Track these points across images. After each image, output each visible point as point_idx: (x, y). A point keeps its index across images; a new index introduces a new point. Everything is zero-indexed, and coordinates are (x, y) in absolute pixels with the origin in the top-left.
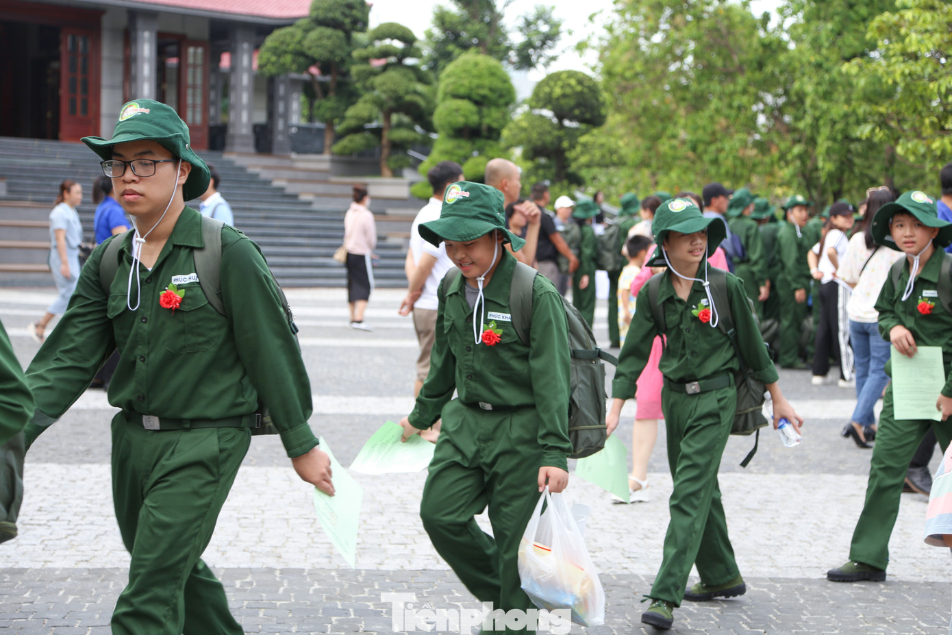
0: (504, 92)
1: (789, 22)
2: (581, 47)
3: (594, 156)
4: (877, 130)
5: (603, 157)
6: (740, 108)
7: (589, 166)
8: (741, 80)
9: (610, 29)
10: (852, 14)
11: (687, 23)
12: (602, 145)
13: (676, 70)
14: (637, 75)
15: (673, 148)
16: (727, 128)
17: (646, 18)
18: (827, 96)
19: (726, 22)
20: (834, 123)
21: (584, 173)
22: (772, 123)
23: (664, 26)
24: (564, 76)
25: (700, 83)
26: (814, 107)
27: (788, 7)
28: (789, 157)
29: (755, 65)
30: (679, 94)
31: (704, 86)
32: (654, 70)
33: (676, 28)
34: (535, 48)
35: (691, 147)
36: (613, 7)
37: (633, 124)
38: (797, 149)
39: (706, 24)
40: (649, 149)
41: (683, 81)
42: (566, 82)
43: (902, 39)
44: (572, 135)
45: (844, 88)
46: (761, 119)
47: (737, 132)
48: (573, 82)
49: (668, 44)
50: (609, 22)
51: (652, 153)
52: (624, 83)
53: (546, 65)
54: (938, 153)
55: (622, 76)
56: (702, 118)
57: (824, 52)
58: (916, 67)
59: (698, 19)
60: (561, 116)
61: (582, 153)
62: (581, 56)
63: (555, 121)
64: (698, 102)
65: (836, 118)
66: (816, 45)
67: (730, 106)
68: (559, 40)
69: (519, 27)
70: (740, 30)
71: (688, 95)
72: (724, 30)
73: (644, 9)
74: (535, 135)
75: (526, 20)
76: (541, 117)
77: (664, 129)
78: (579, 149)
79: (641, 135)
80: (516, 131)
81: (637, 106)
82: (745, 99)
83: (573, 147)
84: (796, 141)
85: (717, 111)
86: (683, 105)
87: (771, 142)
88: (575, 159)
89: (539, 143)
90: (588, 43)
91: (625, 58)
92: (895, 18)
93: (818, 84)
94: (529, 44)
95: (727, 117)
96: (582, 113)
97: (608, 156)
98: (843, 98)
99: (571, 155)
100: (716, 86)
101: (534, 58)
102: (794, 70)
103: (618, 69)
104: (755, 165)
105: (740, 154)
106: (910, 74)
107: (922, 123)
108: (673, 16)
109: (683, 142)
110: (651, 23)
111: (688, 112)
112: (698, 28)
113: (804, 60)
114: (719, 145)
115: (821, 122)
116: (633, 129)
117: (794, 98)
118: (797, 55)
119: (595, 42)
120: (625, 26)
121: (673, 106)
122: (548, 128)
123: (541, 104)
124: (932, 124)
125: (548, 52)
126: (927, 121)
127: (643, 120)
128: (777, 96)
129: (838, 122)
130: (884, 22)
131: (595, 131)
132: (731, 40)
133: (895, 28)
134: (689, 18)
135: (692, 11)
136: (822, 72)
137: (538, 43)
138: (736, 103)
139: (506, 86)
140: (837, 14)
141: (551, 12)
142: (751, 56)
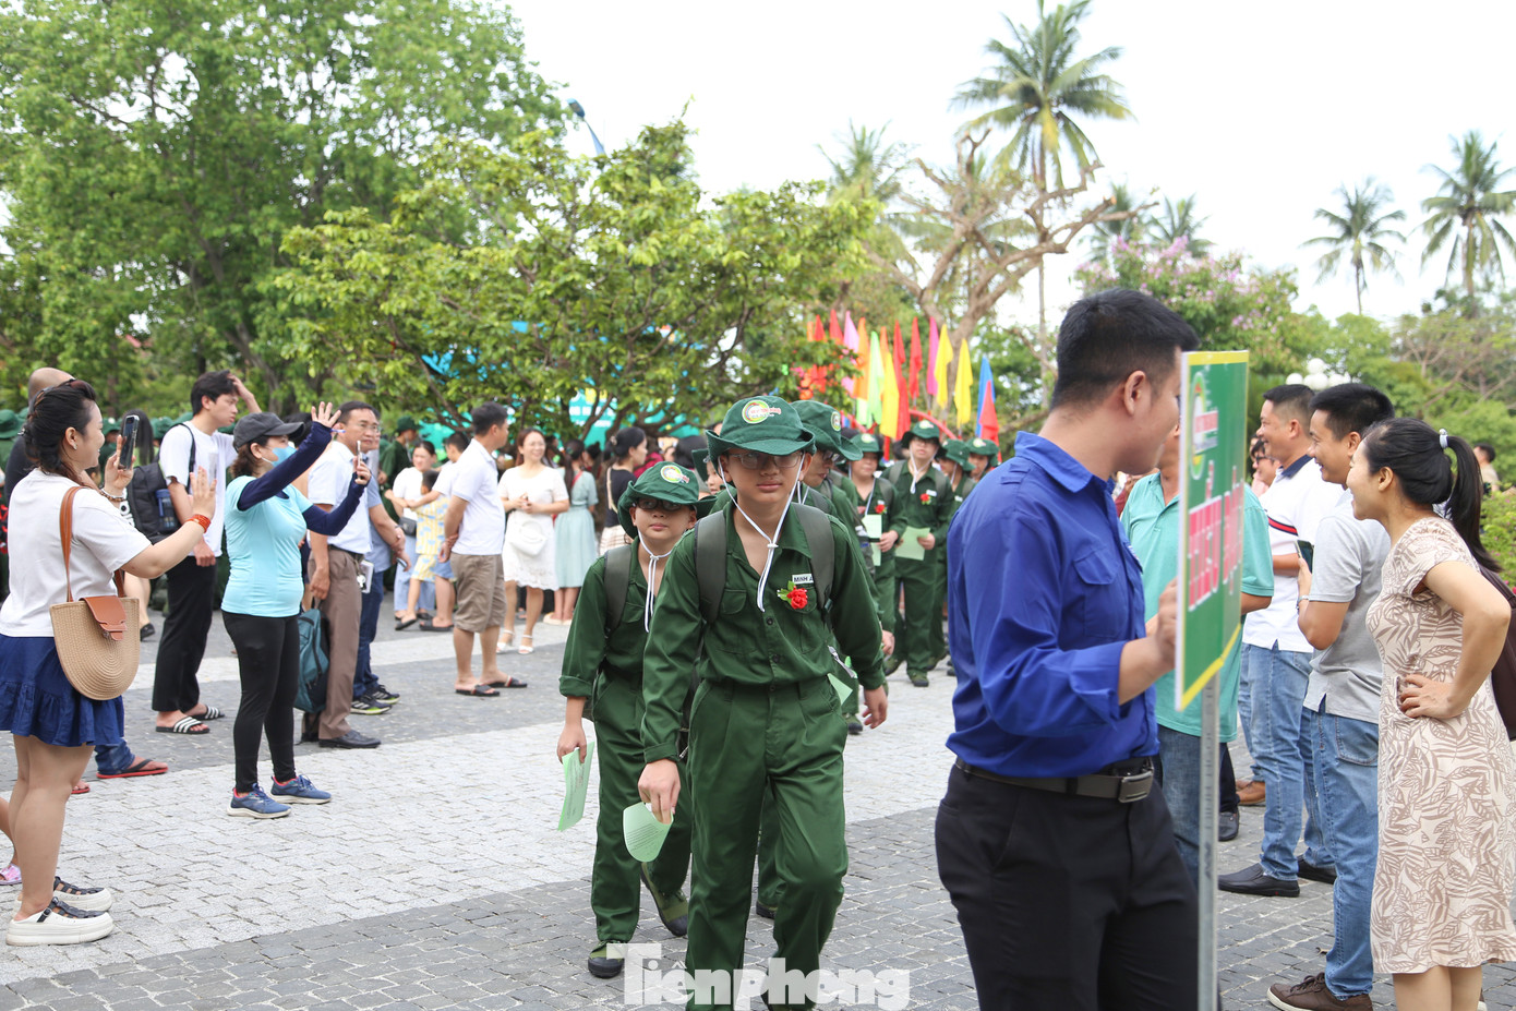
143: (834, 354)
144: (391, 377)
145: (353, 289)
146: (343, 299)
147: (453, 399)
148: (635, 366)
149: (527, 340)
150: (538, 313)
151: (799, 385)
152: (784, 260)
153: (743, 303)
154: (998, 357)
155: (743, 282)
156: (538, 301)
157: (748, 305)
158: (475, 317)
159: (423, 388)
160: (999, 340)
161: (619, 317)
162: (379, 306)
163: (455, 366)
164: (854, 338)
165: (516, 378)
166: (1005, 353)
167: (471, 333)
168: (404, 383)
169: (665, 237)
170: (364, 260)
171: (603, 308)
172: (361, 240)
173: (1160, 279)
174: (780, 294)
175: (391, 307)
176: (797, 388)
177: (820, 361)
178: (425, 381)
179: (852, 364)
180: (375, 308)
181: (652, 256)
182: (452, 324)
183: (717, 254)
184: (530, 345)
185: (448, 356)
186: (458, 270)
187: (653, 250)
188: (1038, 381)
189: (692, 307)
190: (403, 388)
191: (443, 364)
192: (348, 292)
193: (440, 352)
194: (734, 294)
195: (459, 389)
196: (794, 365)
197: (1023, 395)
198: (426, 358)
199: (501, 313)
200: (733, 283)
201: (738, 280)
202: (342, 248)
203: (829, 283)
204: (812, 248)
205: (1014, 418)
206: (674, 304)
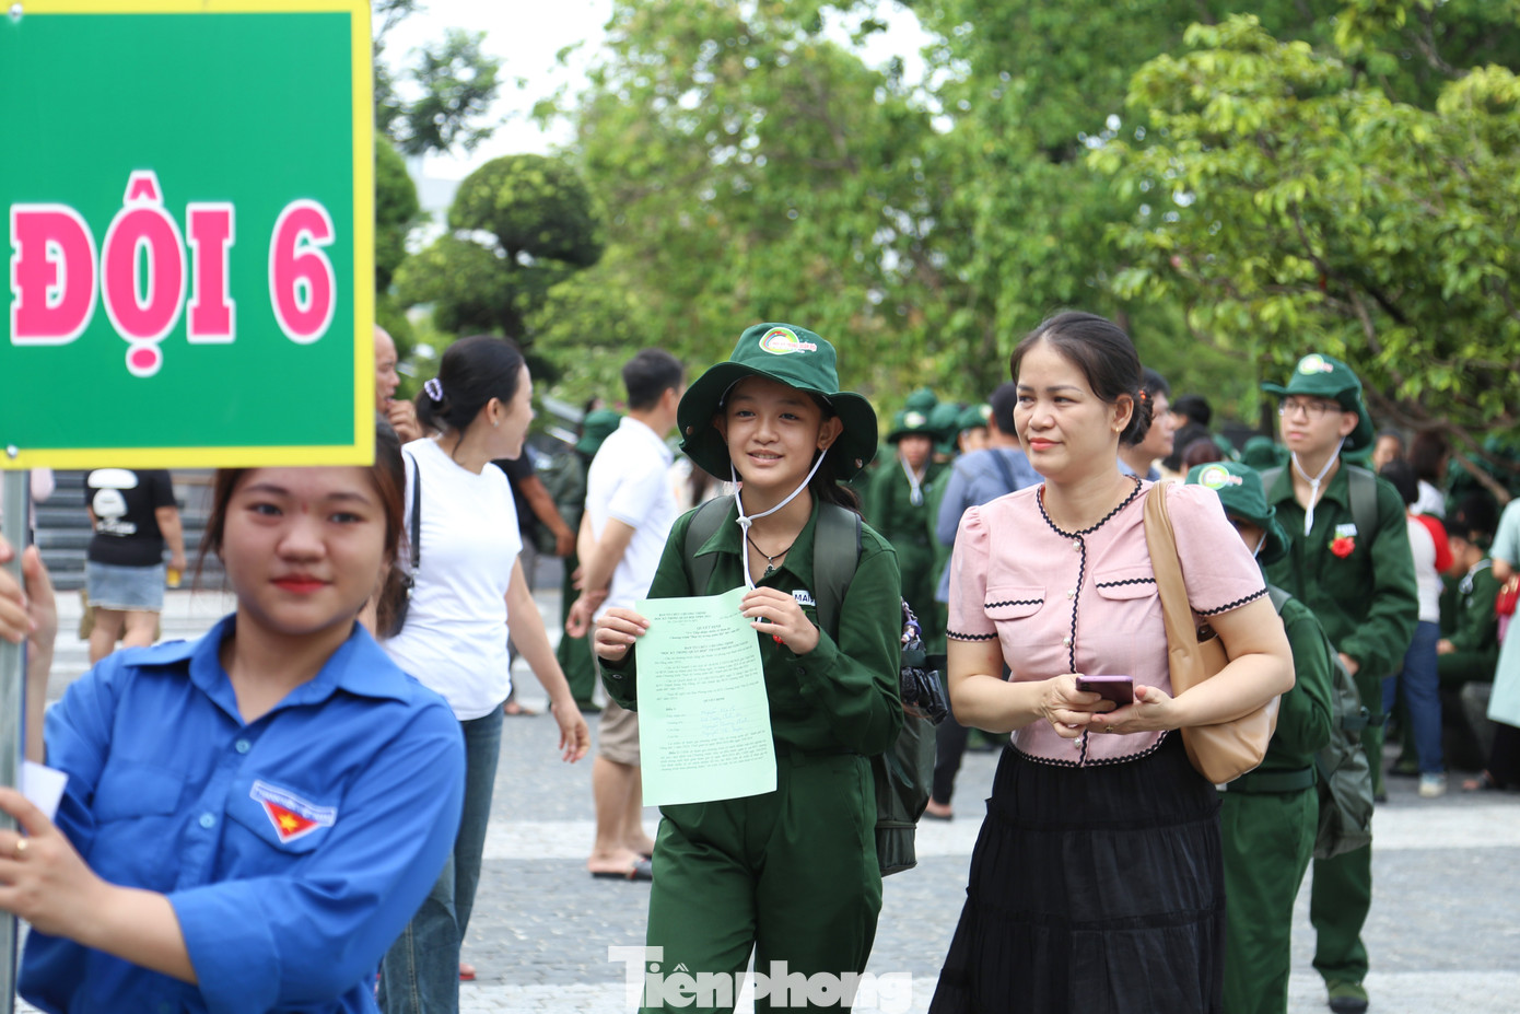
0: (396, 196)
1: (941, 77)
2: (542, 111)
3: (580, 324)
4: (1155, 281)
5: (598, 326)
6: (851, 237)
7: (568, 343)
8: (852, 185)
9: (599, 79)
10: (1059, 64)
11: (747, 73)
12: (596, 304)
13: (726, 164)
14: (653, 169)
15: (724, 311)
16: (826, 276)
17: (670, 60)
18: (1012, 218)
19: (820, 74)
20: (1028, 270)
21: (561, 357)
22: (908, 266)
23: (703, 77)
24: (518, 166)
25: (774, 189)
26: (991, 238)
27: (941, 47)
28: (946, 333)
29: (877, 156)
30: (734, 209)
31: (783, 193)
32: (685, 162)
33: (728, 82)
34: (448, 113)
35: (760, 311)
36: (606, 36)
37: (647, 264)
38: (961, 319)
39: (785, 74)
40: (678, 313)
41: (739, 183)
42: (522, 178)
43: (1198, 108)
44: (537, 283)
45: (1046, 204)
46: (890, 261)
47: (846, 283)
48: (536, 178)
49: (712, 110)
50: (596, 65)
51: (683, 322)
52: (626, 185)
53: (471, 145)
54: (1274, 327)
55: (624, 171)
56: (781, 255)
57: (1011, 134)
58: (1229, 161)
59: (769, 64)
60: (511, 244)
61: (557, 319)
62: (542, 129)
63: (501, 253)
64: (771, 226)
65: (1033, 260)
66: (996, 122)
67: (832, 234)
68: (495, 97)
69: (413, 70)
70: (848, 91)
71: (752, 211)
72: (817, 90)
73: (663, 43)
74: (460, 282)
75: (428, 56)
76: (473, 246)
77: (707, 276)
78: (549, 310)
79: (662, 286)
80: (422, 273)
81: (652, 231)
82: (860, 222)
83: (537, 305)
84: (958, 303)
85: (809, 242)
86: (742, 229)
87: (908, 304)
88: (542, 331)
89: (469, 297)
90: (556, 104)
91: (630, 135)
92: (1180, 68)
93: (1001, 195)
94: (433, 105)
95: (827, 254)
96: (555, 240)
97: (607, 326)
98: (1044, 222)
99: (533, 322)
100: (805, 196)
101: (445, 132)
102: (949, 170)
103: (617, 157)
104: (881, 348)
105: (854, 324)
106: (1218, 174)
107: (1237, 270)
108: (719, 59)
109: (745, 302)
110: (679, 69)
111: (751, 246)
112: (770, 83)
113: (974, 148)
114: (812, 307)
115: (1005, 268)
116: (645, 275)
117: (952, 222)
118: (959, 139)
119: (569, 103)
120: (628, 75)
121: (723, 232)
122: (488, 268)
123: (473, 219)
124: (1257, 270)
125: (473, 122)
126: (1248, 266)
127: (664, 257)
128: (917, 218)
129: (1038, 268)
130: (1159, 74)
131: (581, 276)
132: (832, 108)
133: (1182, 86)
134: (751, 62)
135: (757, 49)
136: (1006, 174)
137: (452, 104)
138: (843, 229)
139: (400, 182)
140: (1034, 64)
141: (478, 42)
142: (869, 139)
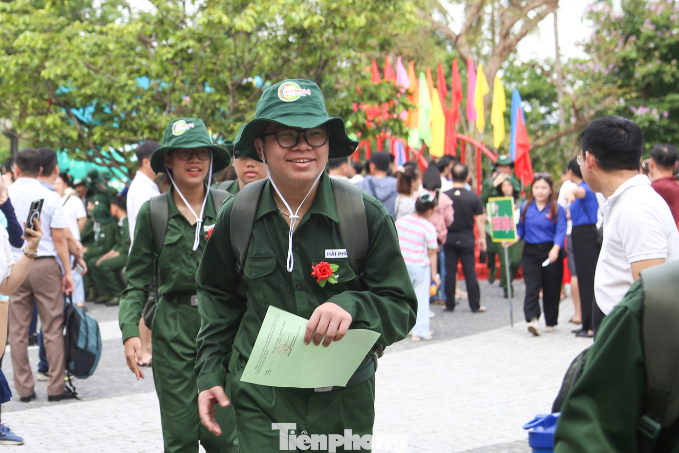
143: (394, 93)
144: (52, 127)
145: (20, 61)
146: (13, 69)
147: (98, 141)
148: (236, 110)
149: (149, 93)
150: (161, 72)
151: (366, 118)
152: (353, 21)
153: (321, 57)
154: (520, 86)
155: (319, 40)
156: (161, 63)
157: (324, 57)
158: (112, 77)
159: (74, 135)
160: (520, 73)
161: (223, 72)
162: (39, 73)
163: (97, 117)
164: (404, 78)
165: (145, 123)
166: (525, 83)
167: (109, 90)
168: (61, 131)
169: (259, 8)
170: (28, 39)
171: (210, 66)
172: (25, 23)
173: (662, 15)
174: (350, 47)
175: (49, 73)
176: (365, 121)
177: (383, 99)
178: (75, 129)
179: (407, 101)
180: (36, 75)
181: (250, 24)
182: (96, 84)
183: (301, 20)
184: (153, 97)
185: (91, 109)
186: (99, 42)
187: (251, 20)
188: (555, 105)
189: (280, 62)
190: (60, 134)
191: (87, 114)
192: (17, 64)
193: (84, 106)
194: (313, 50)
195: (102, 134)
196: (362, 103)
197: (543, 117)
198: (74, 111)
199: (131, 73)
200: (312, 40)
201: (316, 39)
202: (9, 30)
203: (387, 37)
204: (373, 10)
205: (538, 137)
206: (266, 60)
